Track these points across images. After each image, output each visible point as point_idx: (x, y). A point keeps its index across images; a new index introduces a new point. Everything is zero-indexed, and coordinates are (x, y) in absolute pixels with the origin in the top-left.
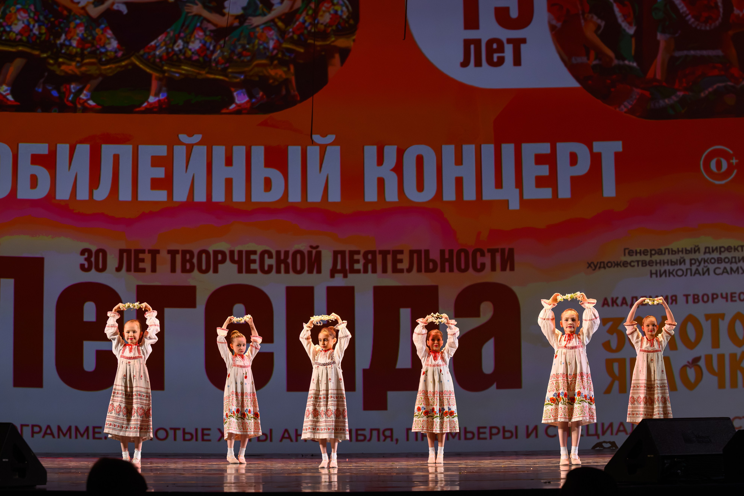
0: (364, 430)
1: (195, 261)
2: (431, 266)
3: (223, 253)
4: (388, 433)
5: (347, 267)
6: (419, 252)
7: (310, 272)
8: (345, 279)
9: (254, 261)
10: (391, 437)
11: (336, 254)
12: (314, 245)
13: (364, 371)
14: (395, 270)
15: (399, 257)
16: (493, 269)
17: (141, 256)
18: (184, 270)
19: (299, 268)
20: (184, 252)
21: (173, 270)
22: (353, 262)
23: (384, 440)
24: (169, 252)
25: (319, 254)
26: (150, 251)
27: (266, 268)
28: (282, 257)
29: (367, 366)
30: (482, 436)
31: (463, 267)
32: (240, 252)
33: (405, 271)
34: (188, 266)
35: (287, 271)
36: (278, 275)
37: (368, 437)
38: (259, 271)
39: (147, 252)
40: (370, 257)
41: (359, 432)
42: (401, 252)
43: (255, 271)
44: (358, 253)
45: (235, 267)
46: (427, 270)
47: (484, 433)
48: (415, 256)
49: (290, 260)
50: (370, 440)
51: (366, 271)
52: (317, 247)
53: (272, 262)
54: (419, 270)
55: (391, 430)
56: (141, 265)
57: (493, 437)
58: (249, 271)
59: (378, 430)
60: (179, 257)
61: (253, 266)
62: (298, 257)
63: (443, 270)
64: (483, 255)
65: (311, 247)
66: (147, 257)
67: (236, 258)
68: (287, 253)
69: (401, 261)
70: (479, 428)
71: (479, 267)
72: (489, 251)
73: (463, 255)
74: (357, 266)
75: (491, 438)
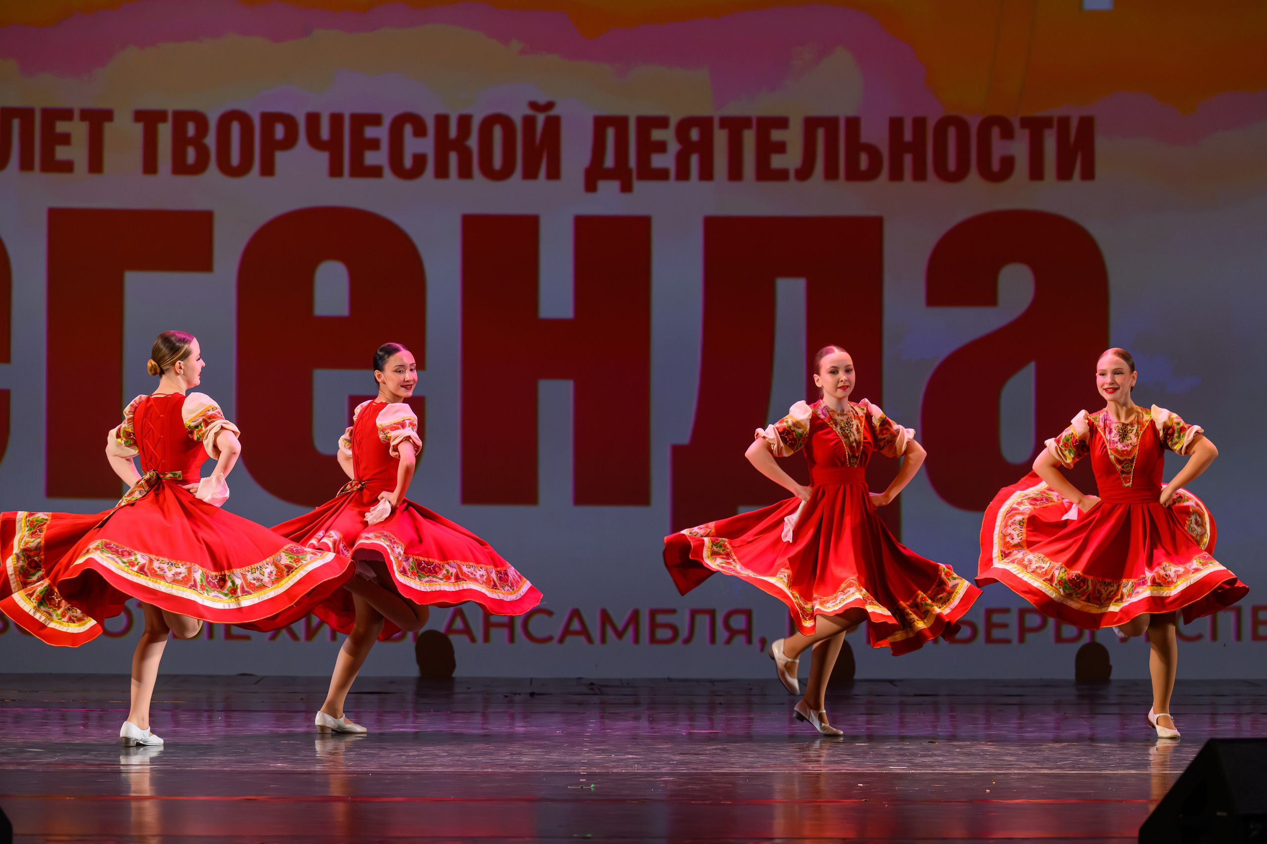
0: (673, 611)
1: (211, 140)
2: (864, 162)
3: (289, 121)
4: (738, 622)
5: (632, 163)
6: (830, 123)
7: (530, 173)
8: (626, 196)
9: (374, 144)
10: (748, 632)
11: (601, 124)
12: (542, 100)
13: (677, 451)
14: (765, 173)
15: (776, 135)
16: (1036, 173)
17: (61, 127)
18: (180, 167)
19: (497, 162)
20: (181, 118)
21: (150, 166)
22: (648, 147)
23: (728, 641)
24: (140, 116)
25: (554, 124)
26: (87, 115)
27: (408, 163)
28: (453, 133)
29: (685, 438)
30: (996, 633)
31: (952, 165)
32: (336, 119)
33: (792, 174)
34: (191, 155)
35: (465, 173)
36: (441, 182)
37: (684, 633)
38: (387, 172)
39: (77, 115)
40: (694, 134)
41: (660, 618)
42: (782, 123)
43: (376, 172)
44: (662, 122)
45: (323, 158)
46: (854, 174)
47: (1004, 626)
48: (820, 133)
49: (473, 142)
50: (687, 641)
51: (683, 174)
52: (550, 105)
53: (426, 146)
54: (831, 174)
55: (748, 614)
56: (62, 153)
57: (1029, 636)
58: (361, 170)
59: (712, 613)
60: (165, 131)
61: (371, 158)
62: (498, 132)
63: (896, 175)
64: (1008, 134)
65: (533, 105)
66: (79, 130)
67: (325, 133)
68: (465, 121)
69: (781, 148)
70: (989, 612)
71: (996, 166)
72: (1026, 122)
73: (952, 133)
74: (658, 161)
75: (1021, 640)
